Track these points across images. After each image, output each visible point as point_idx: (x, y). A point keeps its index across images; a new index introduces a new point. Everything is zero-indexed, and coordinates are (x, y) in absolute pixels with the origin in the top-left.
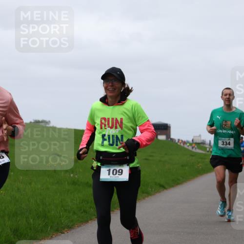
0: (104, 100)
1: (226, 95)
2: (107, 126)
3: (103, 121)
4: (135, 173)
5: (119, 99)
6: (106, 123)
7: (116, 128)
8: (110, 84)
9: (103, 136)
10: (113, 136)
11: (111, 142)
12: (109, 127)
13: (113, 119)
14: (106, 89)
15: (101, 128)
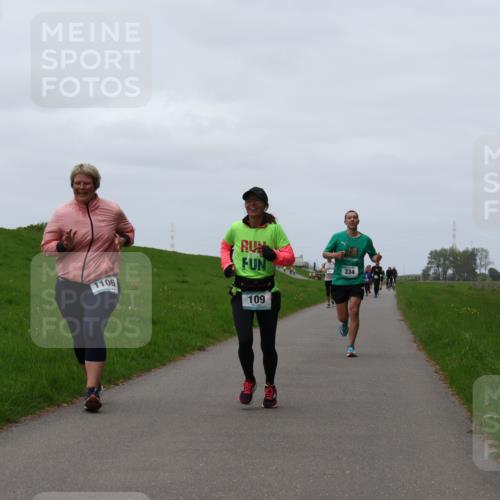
0: (246, 221)
1: (350, 218)
2: (249, 249)
3: (244, 244)
4: (276, 297)
5: (261, 220)
6: (248, 246)
8: (252, 204)
9: (244, 259)
10: (255, 260)
11: (253, 266)
12: (251, 250)
14: (248, 208)
15: (242, 251)
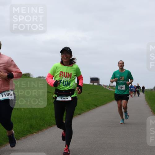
2: (63, 76)
3: (61, 73)
6: (63, 75)
7: (68, 78)
8: (65, 55)
11: (64, 84)
12: (64, 77)
13: (67, 73)
15: (60, 77)
